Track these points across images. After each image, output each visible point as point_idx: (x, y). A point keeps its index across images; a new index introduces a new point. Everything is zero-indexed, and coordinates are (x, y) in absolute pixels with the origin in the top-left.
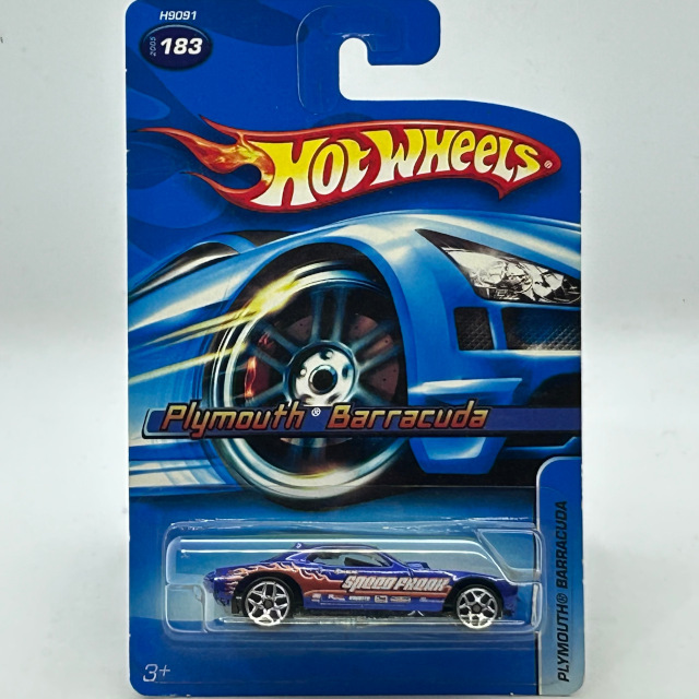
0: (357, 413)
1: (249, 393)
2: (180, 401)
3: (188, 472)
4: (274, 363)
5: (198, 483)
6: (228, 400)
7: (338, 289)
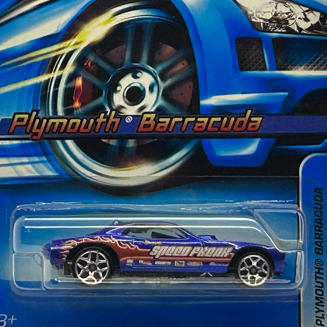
0: (161, 120)
1: (77, 104)
2: (23, 111)
3: (30, 166)
4: (96, 81)
5: (37, 174)
6: (60, 110)
7: (147, 23)
